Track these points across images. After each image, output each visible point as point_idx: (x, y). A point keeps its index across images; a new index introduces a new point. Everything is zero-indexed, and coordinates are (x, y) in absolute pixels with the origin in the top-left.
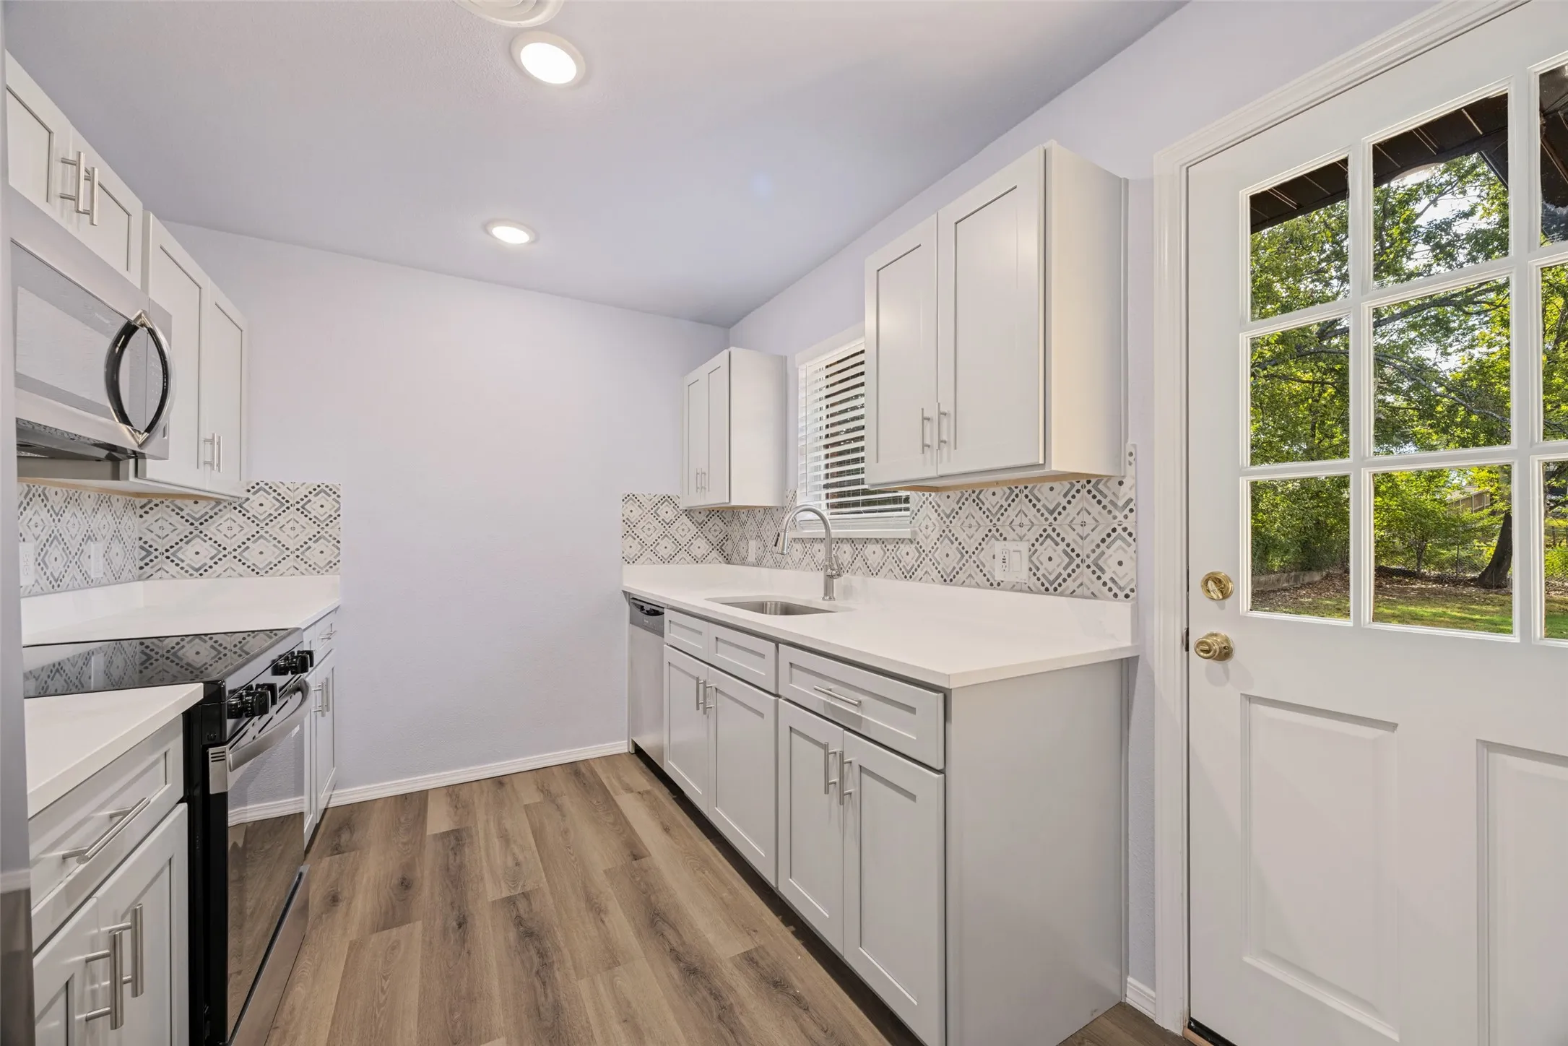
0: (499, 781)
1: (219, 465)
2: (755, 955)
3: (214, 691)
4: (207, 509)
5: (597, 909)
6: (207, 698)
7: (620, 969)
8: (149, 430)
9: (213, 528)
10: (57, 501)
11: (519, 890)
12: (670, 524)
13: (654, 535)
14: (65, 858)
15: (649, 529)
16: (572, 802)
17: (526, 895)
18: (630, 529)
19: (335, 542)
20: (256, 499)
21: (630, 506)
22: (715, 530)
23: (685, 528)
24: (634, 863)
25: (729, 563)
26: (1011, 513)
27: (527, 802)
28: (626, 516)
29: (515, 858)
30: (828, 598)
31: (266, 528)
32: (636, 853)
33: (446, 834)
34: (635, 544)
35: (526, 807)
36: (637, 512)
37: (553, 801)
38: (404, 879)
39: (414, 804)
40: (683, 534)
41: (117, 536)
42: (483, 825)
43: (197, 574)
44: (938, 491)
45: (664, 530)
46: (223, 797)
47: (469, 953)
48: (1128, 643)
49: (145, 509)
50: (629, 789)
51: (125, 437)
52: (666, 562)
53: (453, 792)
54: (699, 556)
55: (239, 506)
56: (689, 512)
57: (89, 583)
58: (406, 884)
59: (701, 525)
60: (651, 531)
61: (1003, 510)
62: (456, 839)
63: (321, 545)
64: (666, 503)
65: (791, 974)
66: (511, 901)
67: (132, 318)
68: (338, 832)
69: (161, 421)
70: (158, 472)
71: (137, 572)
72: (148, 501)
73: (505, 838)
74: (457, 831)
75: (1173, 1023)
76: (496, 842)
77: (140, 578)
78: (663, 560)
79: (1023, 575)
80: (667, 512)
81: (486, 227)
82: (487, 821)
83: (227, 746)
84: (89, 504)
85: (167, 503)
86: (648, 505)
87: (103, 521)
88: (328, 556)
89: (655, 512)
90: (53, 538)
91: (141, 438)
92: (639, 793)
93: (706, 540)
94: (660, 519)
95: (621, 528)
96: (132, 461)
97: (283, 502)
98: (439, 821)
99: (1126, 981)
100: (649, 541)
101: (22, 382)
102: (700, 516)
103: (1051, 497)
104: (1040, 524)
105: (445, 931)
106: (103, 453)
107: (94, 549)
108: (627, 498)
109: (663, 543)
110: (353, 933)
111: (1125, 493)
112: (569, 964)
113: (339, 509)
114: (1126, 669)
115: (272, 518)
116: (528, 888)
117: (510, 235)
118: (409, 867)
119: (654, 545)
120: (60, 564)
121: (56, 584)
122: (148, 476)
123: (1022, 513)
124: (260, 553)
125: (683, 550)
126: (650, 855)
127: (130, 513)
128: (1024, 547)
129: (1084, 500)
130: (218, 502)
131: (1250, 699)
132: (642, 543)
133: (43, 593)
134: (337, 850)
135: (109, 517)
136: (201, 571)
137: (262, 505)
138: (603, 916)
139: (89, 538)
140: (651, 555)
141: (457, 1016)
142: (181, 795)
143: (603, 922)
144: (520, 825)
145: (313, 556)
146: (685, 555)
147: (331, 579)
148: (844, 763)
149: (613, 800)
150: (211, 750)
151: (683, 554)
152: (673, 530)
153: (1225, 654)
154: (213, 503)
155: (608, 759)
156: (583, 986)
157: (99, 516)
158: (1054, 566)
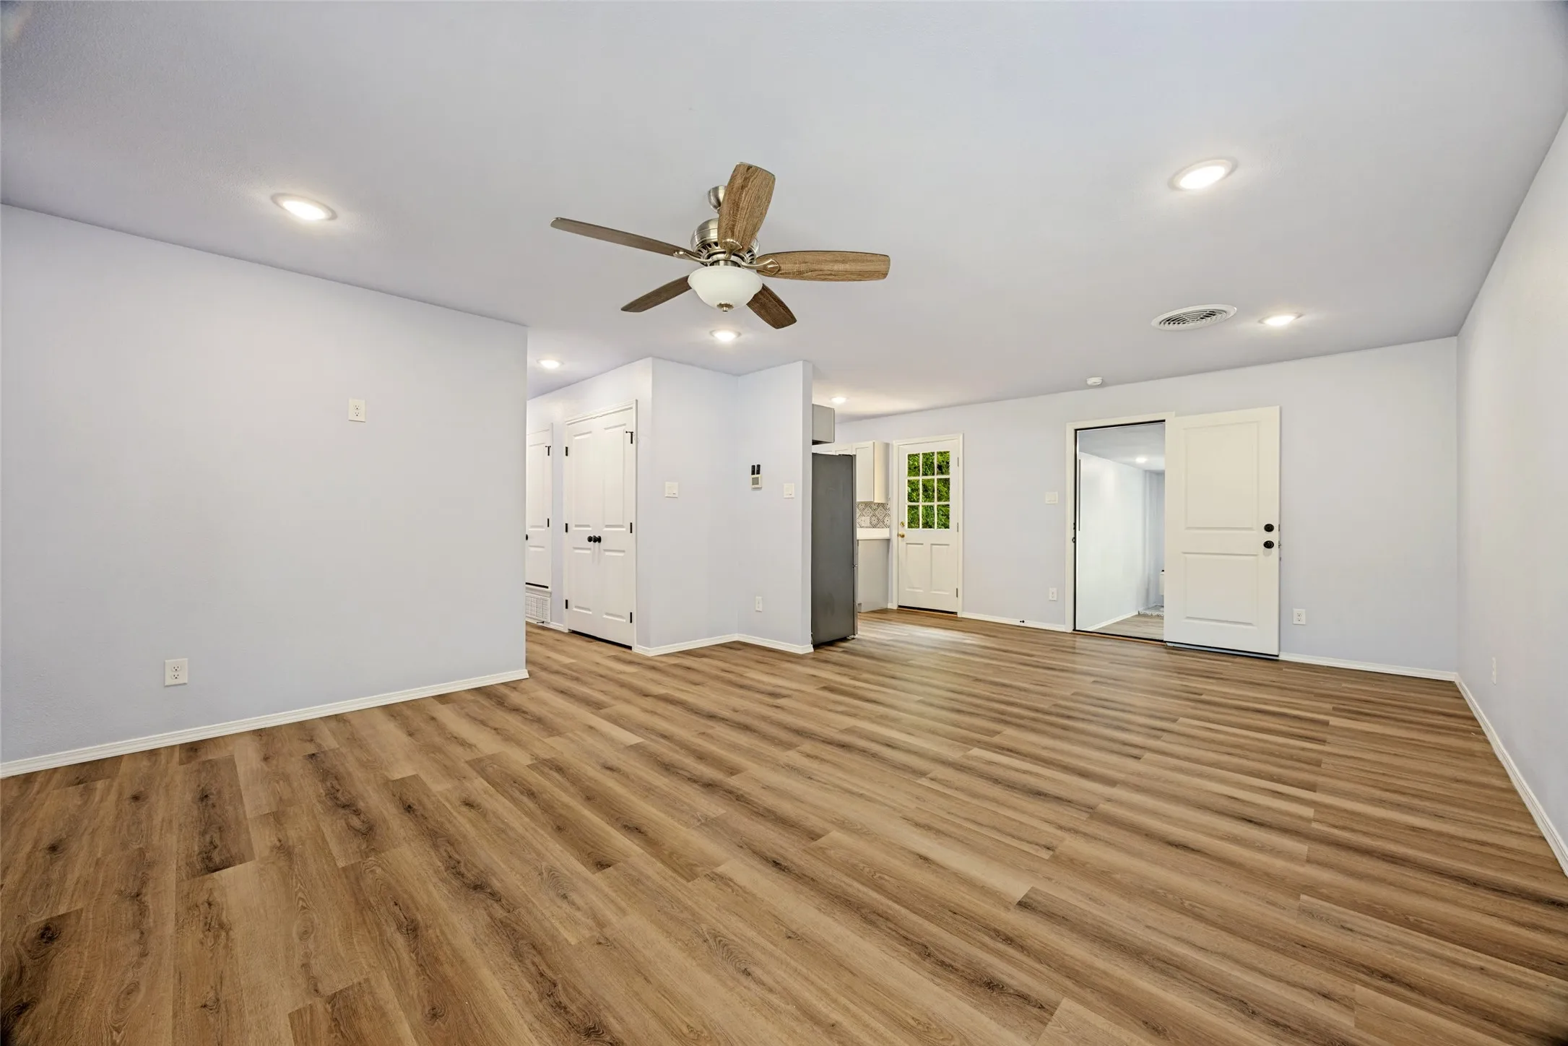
26: (866, 510)
61: (864, 509)
79: (869, 525)
103: (875, 507)
104: (872, 513)
111: (888, 506)
114: (888, 541)
123: (868, 510)
129: (881, 508)
153: (903, 536)
158: (874, 522)
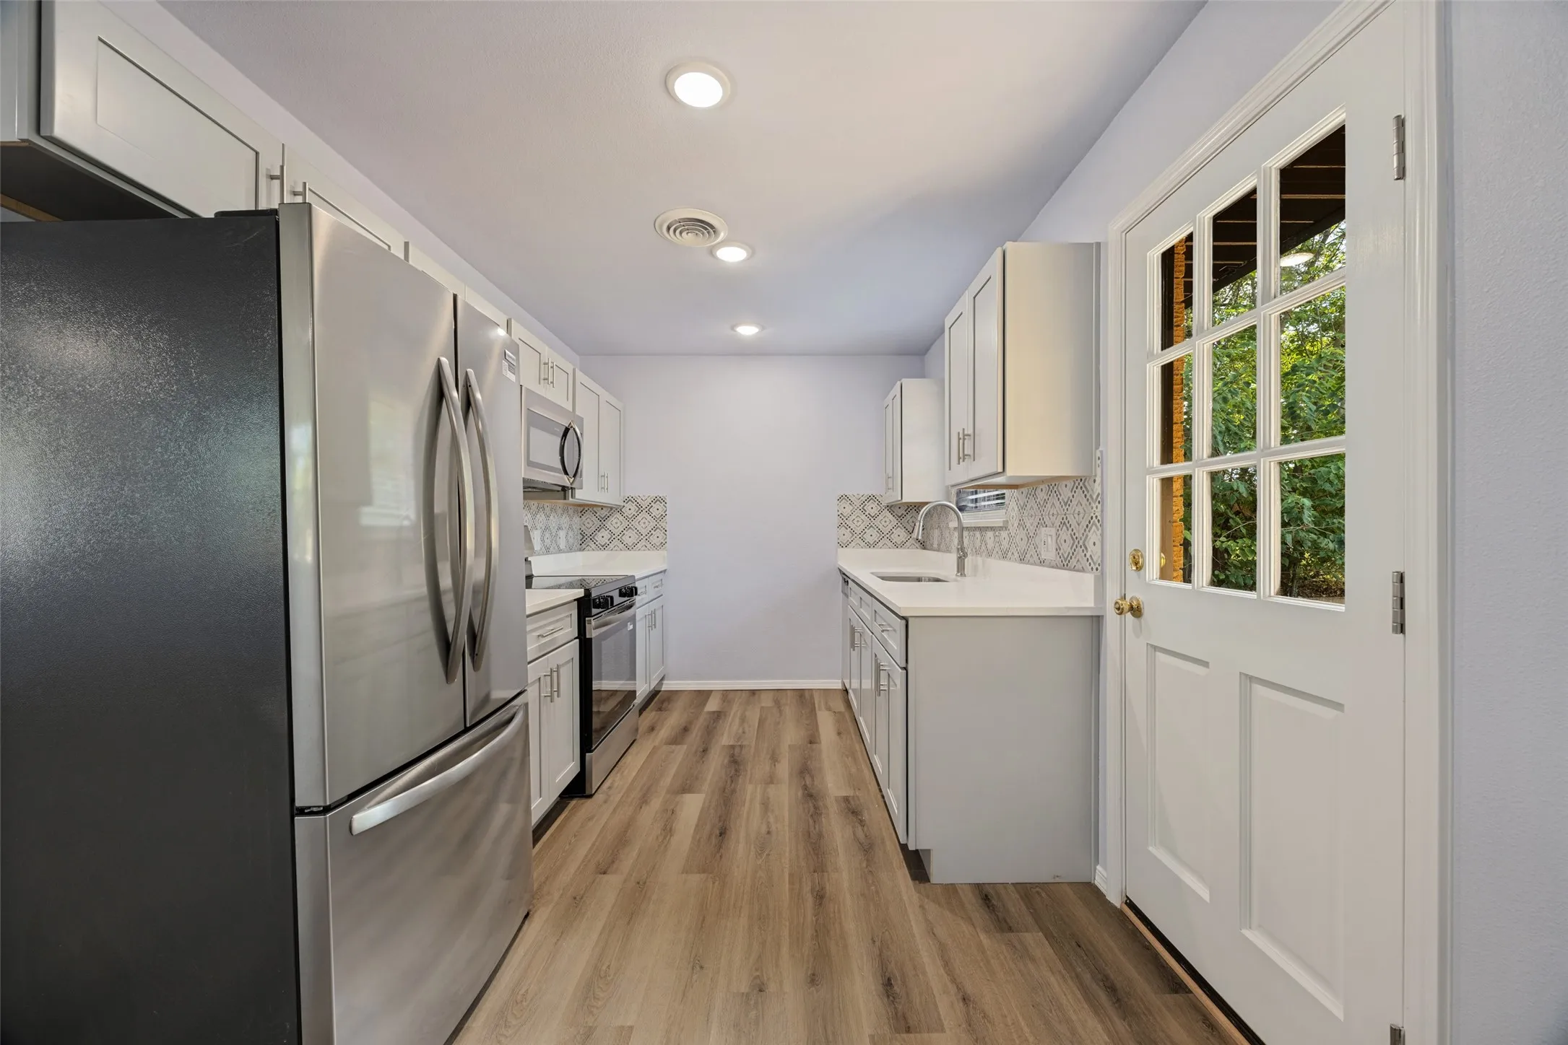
0: (753, 692)
1: (607, 489)
2: (850, 799)
3: (588, 593)
4: (606, 513)
5: (774, 759)
6: (586, 596)
7: (773, 785)
8: (575, 476)
9: (609, 523)
10: (548, 510)
11: (739, 743)
12: (875, 517)
13: (889, 525)
14: (539, 636)
15: (858, 521)
16: (789, 711)
17: (741, 747)
18: (843, 522)
19: (664, 531)
20: (628, 506)
21: (844, 504)
22: (885, 522)
23: (888, 520)
24: (809, 745)
25: (925, 549)
27: (763, 705)
28: (840, 512)
29: (743, 729)
30: (959, 574)
31: (660, 523)
32: (813, 740)
33: (714, 712)
34: (847, 532)
35: (762, 708)
36: (849, 509)
37: (779, 707)
38: (686, 727)
39: (704, 695)
40: (885, 525)
41: (570, 527)
42: (735, 710)
43: (603, 549)
44: (1017, 489)
45: (870, 522)
46: (591, 639)
47: (703, 762)
48: (1092, 604)
49: (582, 513)
50: (829, 709)
51: (566, 481)
52: (872, 547)
53: (726, 695)
54: (899, 543)
55: (619, 510)
56: (890, 508)
57: (560, 551)
58: (686, 730)
59: (901, 517)
60: (860, 523)
62: (718, 716)
63: (658, 533)
64: (872, 501)
65: (866, 811)
66: (733, 747)
67: (567, 426)
68: (663, 702)
69: (579, 470)
70: (581, 495)
71: (578, 546)
72: (584, 508)
73: (743, 720)
74: (720, 712)
75: (1115, 899)
76: (737, 721)
77: (580, 550)
78: (869, 545)
80: (872, 508)
81: (733, 328)
82: (738, 711)
83: (592, 618)
84: (560, 511)
85: (590, 509)
86: (857, 503)
87: (565, 520)
88: (661, 540)
89: (863, 508)
90: (547, 528)
91: (571, 480)
92: (835, 712)
93: (904, 530)
94: (866, 513)
95: (836, 521)
96: (570, 491)
97: (639, 507)
98: (712, 705)
99: (1095, 869)
100: (858, 530)
101: (530, 464)
102: (899, 510)
105: (696, 752)
106: (560, 489)
107: (562, 534)
108: (841, 498)
109: (869, 532)
110: (657, 743)
112: (748, 777)
113: (666, 511)
115: (635, 517)
116: (744, 743)
117: (747, 331)
118: (691, 723)
119: (862, 534)
120: (549, 541)
121: (547, 551)
122: (576, 497)
124: (630, 538)
125: (885, 537)
126: (820, 743)
127: (576, 515)
128: (1053, 531)
130: (611, 508)
131: (1156, 648)
132: (853, 532)
133: (543, 554)
134: (660, 709)
135: (568, 518)
136: (604, 547)
137: (630, 509)
138: (776, 763)
139: (560, 528)
140: (860, 541)
141: (688, 782)
142: (577, 635)
143: (775, 765)
144: (754, 716)
145: (654, 540)
146: (887, 542)
147: (664, 553)
148: (880, 670)
149: (816, 714)
150: (587, 619)
151: (885, 541)
152: (877, 522)
154: (609, 509)
155: (826, 692)
156: (750, 788)
157: (564, 517)
